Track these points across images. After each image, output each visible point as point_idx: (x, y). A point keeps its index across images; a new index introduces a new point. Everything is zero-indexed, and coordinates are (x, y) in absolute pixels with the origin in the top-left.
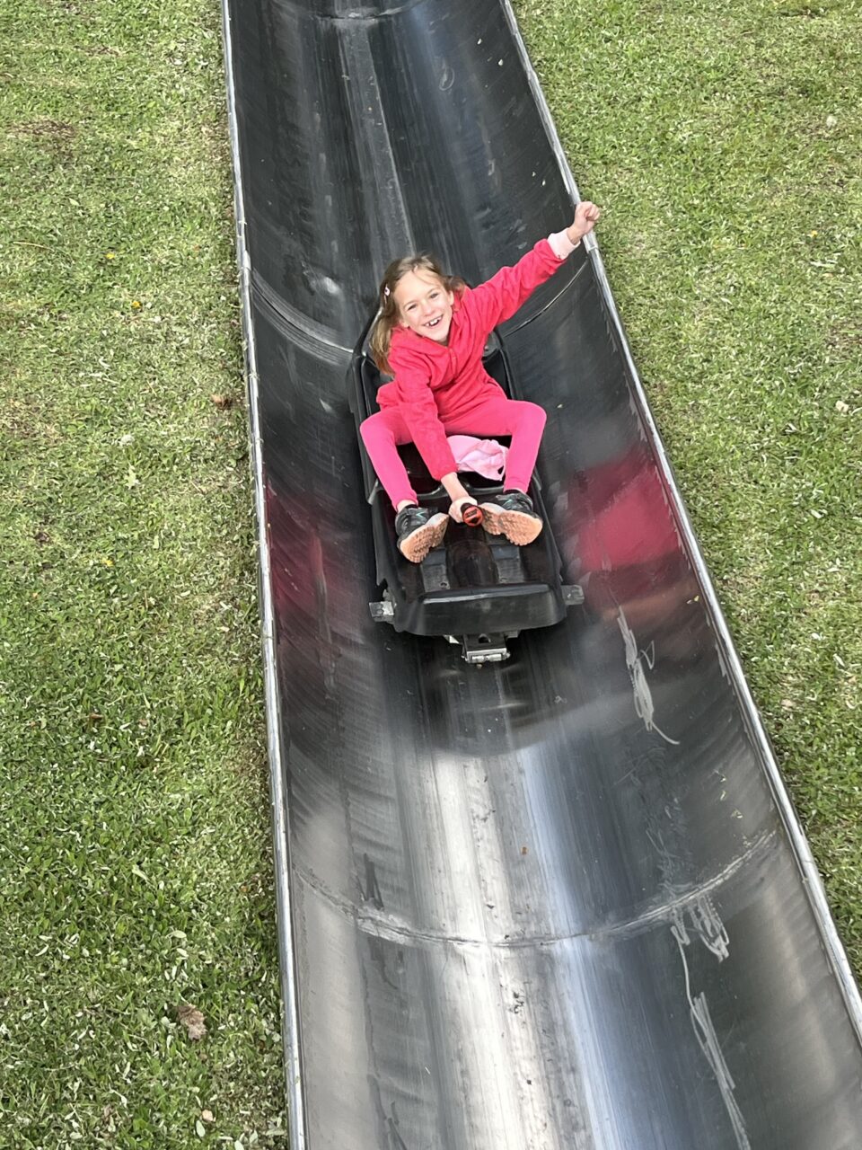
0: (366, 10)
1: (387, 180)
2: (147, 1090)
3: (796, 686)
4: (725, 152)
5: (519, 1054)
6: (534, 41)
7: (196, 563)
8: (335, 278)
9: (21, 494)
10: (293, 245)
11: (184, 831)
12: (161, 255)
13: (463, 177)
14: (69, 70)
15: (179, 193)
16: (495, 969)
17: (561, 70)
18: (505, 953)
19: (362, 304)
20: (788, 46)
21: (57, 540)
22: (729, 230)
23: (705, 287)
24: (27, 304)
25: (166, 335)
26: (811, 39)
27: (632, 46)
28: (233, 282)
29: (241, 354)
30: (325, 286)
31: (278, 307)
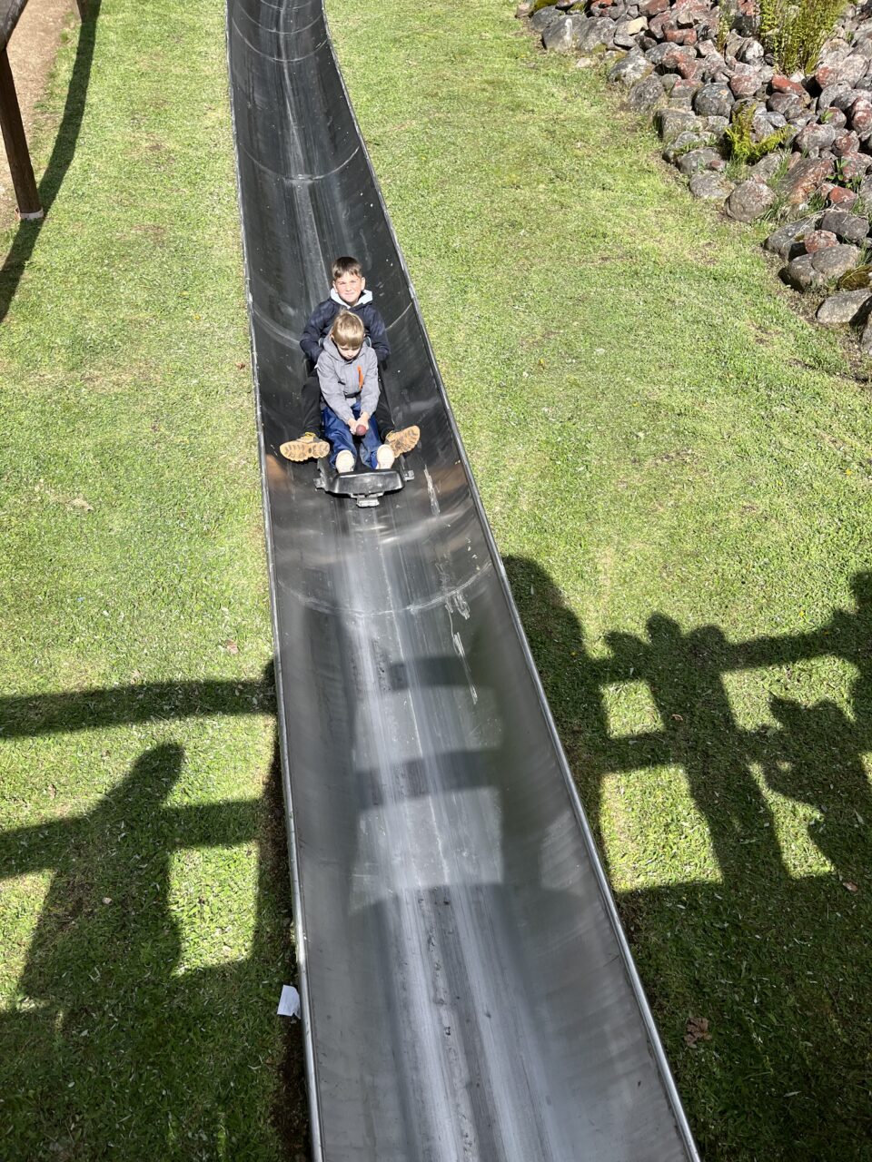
0: (307, 176)
1: (318, 260)
3: (502, 501)
4: (475, 253)
6: (387, 195)
7: (229, 442)
8: (294, 307)
9: (144, 407)
10: (275, 292)
11: (226, 564)
12: (209, 294)
20: (506, 203)
21: (163, 430)
22: (478, 290)
23: (466, 317)
24: (144, 315)
25: (212, 333)
26: (516, 200)
27: (433, 200)
30: (288, 311)
31: (266, 321)
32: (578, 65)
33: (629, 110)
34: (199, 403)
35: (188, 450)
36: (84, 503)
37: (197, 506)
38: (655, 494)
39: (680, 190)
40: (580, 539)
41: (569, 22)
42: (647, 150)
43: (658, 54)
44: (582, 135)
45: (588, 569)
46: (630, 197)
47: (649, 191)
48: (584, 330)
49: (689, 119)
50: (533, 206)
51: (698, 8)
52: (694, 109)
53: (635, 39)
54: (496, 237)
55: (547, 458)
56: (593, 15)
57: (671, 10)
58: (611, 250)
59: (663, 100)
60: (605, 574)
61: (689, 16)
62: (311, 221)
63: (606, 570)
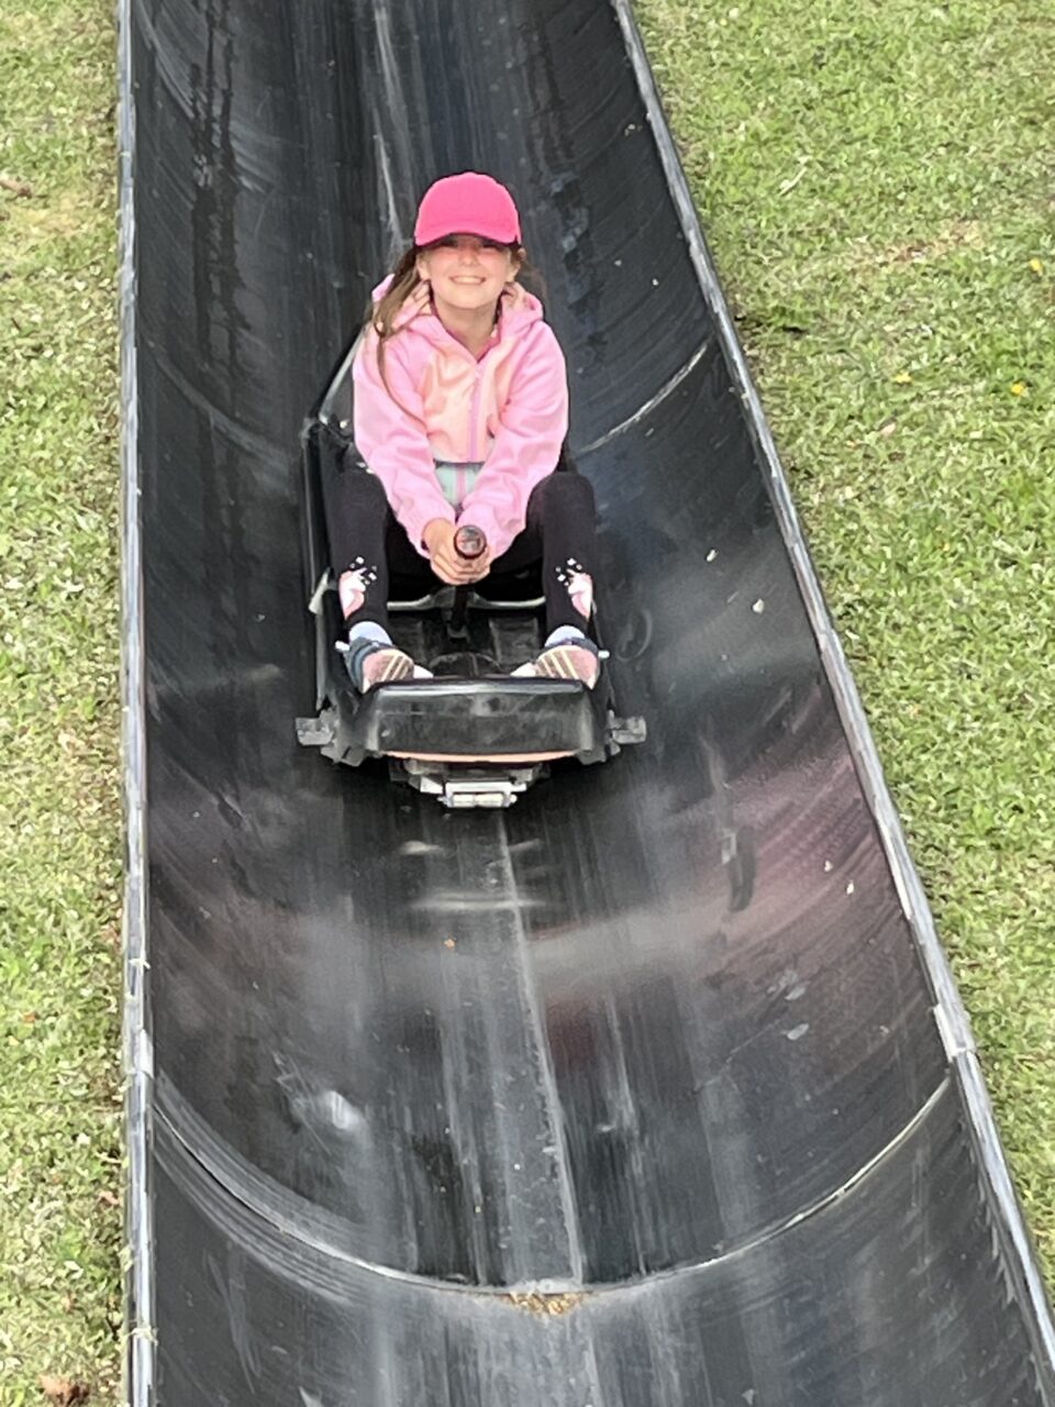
6: (836, 558)
8: (353, 1094)
17: (896, 627)
19: (413, 1157)
28: (109, 1100)
29: (115, 1275)
30: (328, 1112)
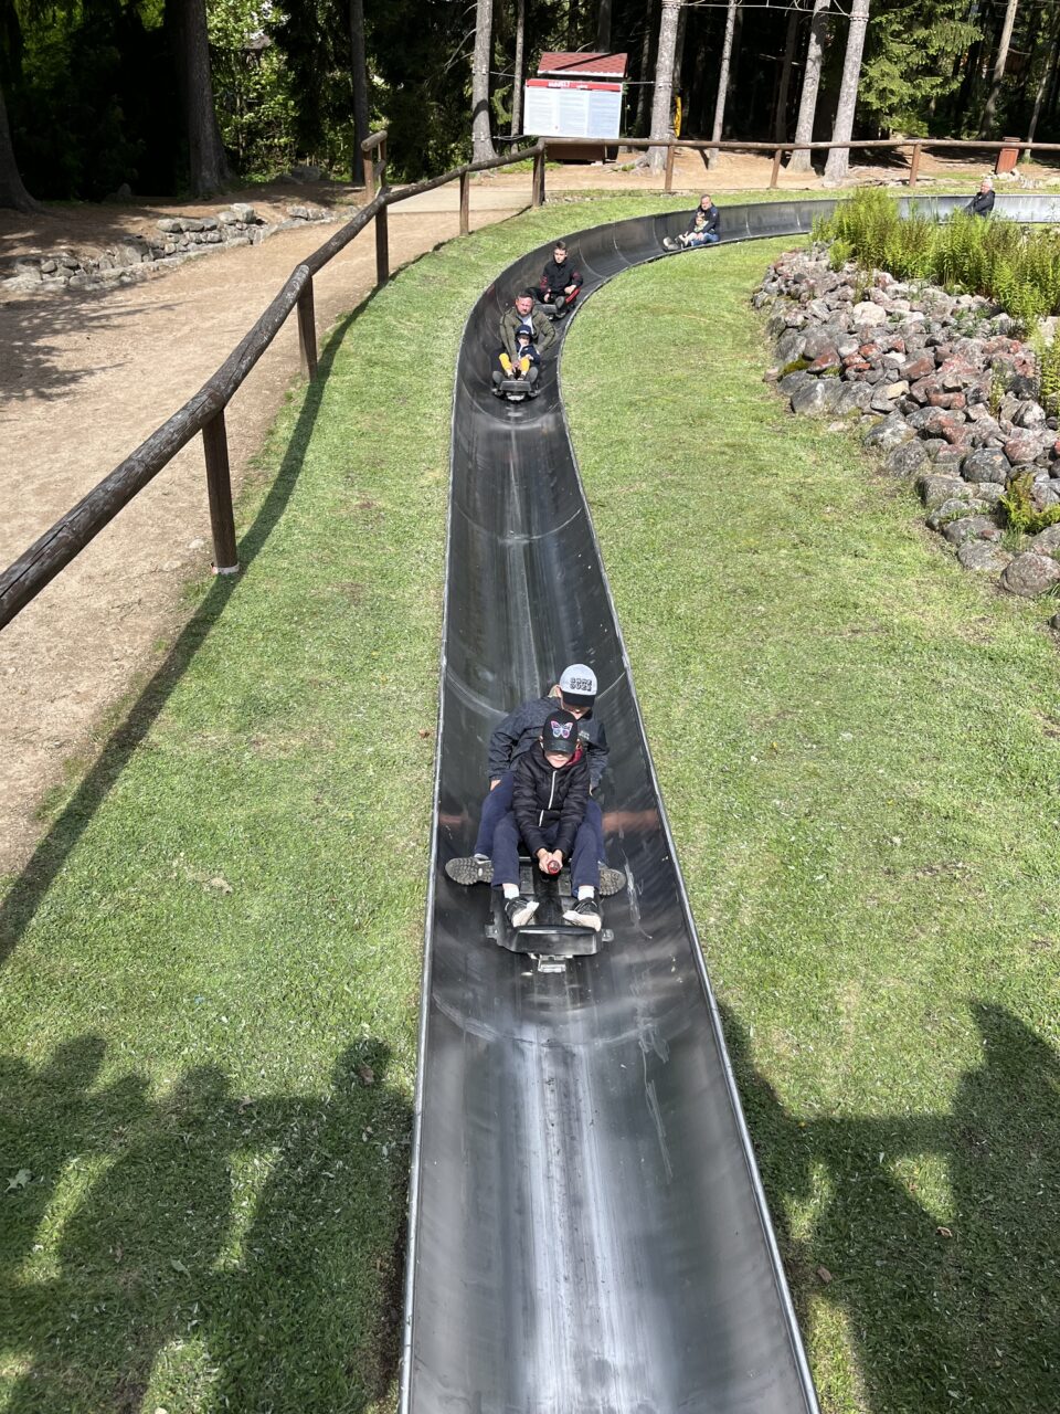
0: (523, 536)
1: (525, 622)
2: (337, 1112)
4: (702, 621)
5: (548, 1108)
7: (399, 820)
8: (493, 672)
9: (310, 776)
10: (470, 653)
11: (374, 967)
12: (401, 655)
13: (565, 624)
14: (364, 557)
15: (414, 624)
16: (540, 1058)
18: (545, 1050)
19: (504, 686)
20: (740, 568)
21: (326, 803)
22: (703, 661)
23: (686, 690)
24: (326, 675)
25: (398, 697)
26: (753, 565)
27: (659, 563)
30: (487, 676)
31: (460, 686)
32: (830, 429)
33: (887, 475)
34: (372, 773)
35: (350, 828)
36: (224, 883)
37: (351, 895)
38: (914, 916)
39: (946, 559)
40: (816, 968)
41: (820, 387)
42: (909, 516)
43: (921, 419)
44: (832, 499)
45: (825, 1008)
46: (888, 565)
47: (909, 560)
48: (829, 712)
49: (957, 487)
50: (772, 572)
51: (968, 371)
52: (962, 475)
53: (895, 404)
54: (728, 604)
55: (778, 861)
56: (848, 380)
57: (937, 373)
58: (863, 622)
59: (926, 465)
60: (848, 1017)
61: (957, 379)
62: (523, 583)
63: (849, 1012)
